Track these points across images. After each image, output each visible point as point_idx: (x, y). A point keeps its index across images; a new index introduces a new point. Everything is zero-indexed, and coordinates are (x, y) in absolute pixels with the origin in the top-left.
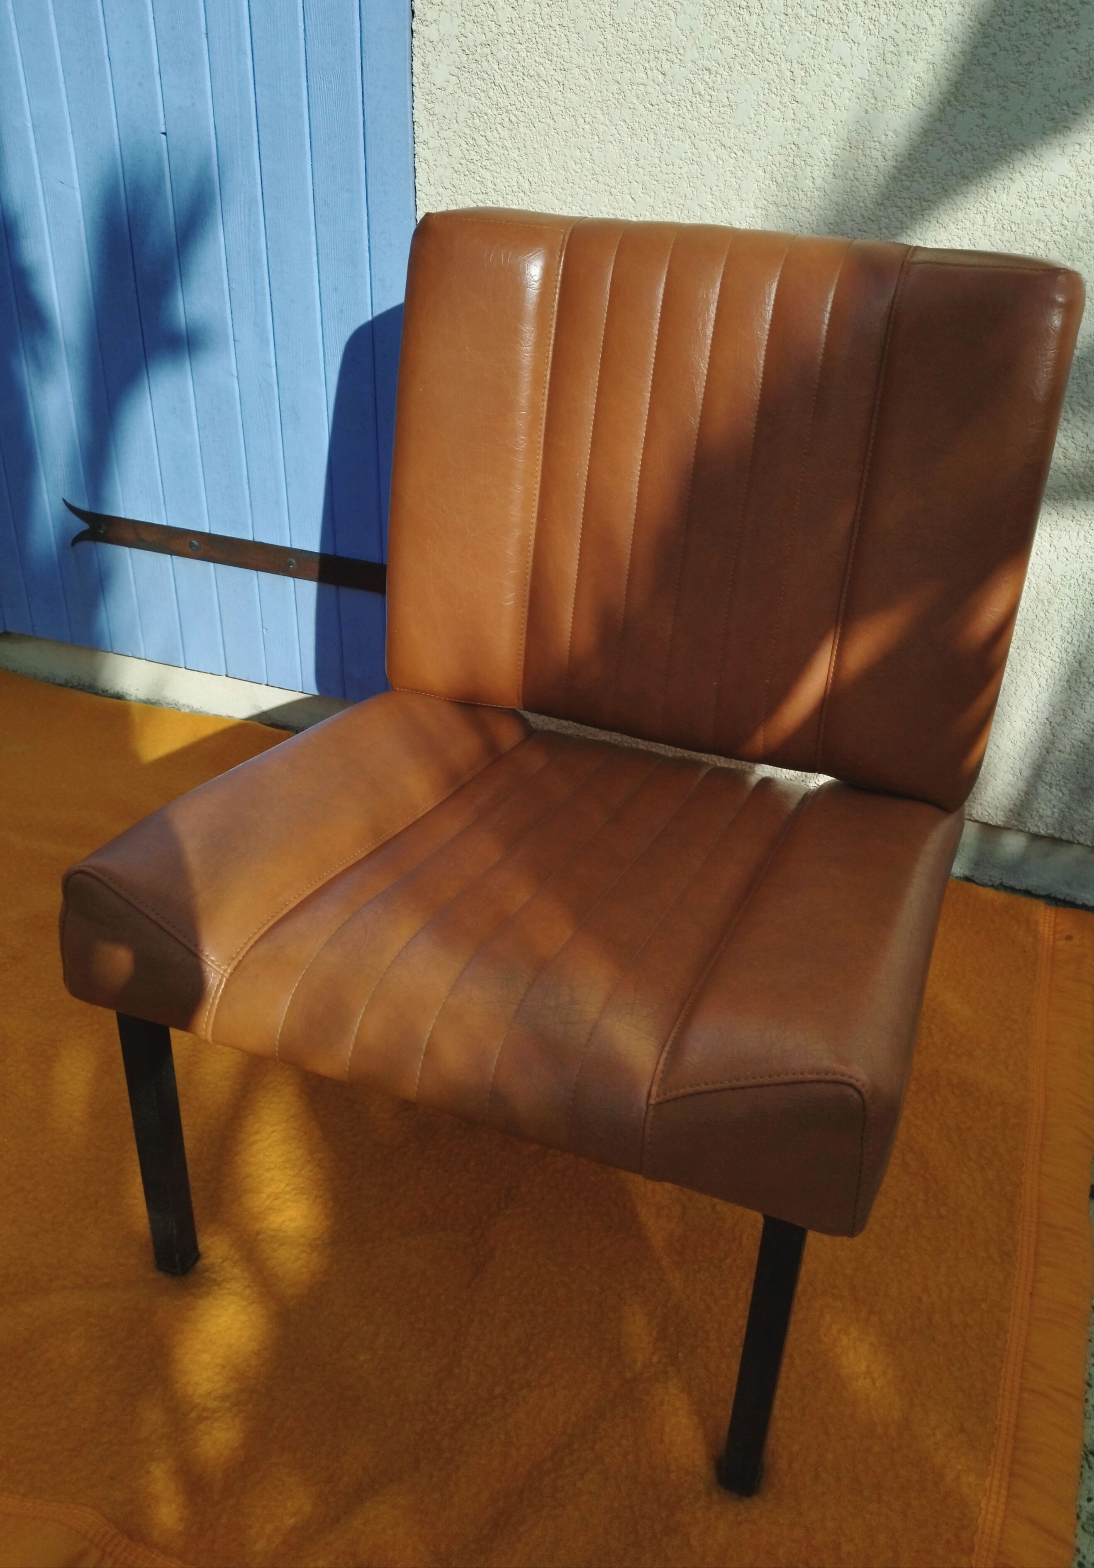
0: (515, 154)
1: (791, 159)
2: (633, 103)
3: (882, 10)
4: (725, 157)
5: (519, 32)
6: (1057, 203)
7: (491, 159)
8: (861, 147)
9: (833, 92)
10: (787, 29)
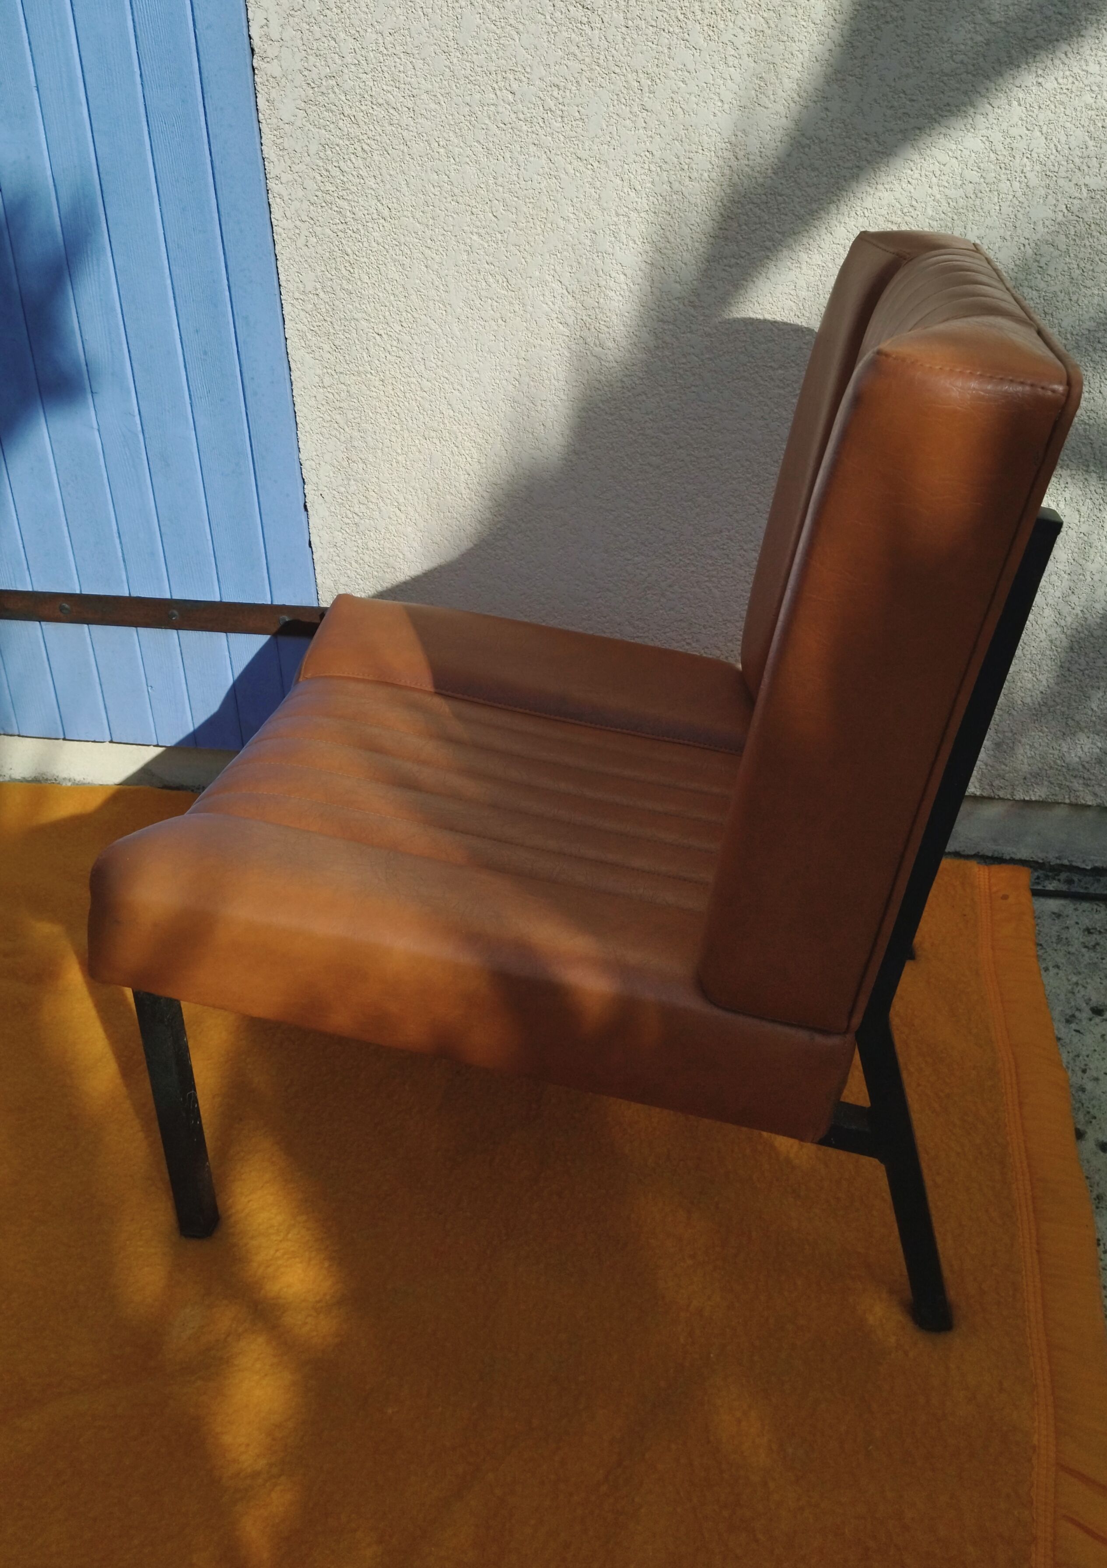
0: (371, 182)
1: (646, 166)
2: (485, 124)
3: (719, 17)
4: (582, 169)
5: (364, 63)
6: (904, 186)
7: (348, 189)
8: (713, 149)
9: (680, 98)
10: (629, 40)
